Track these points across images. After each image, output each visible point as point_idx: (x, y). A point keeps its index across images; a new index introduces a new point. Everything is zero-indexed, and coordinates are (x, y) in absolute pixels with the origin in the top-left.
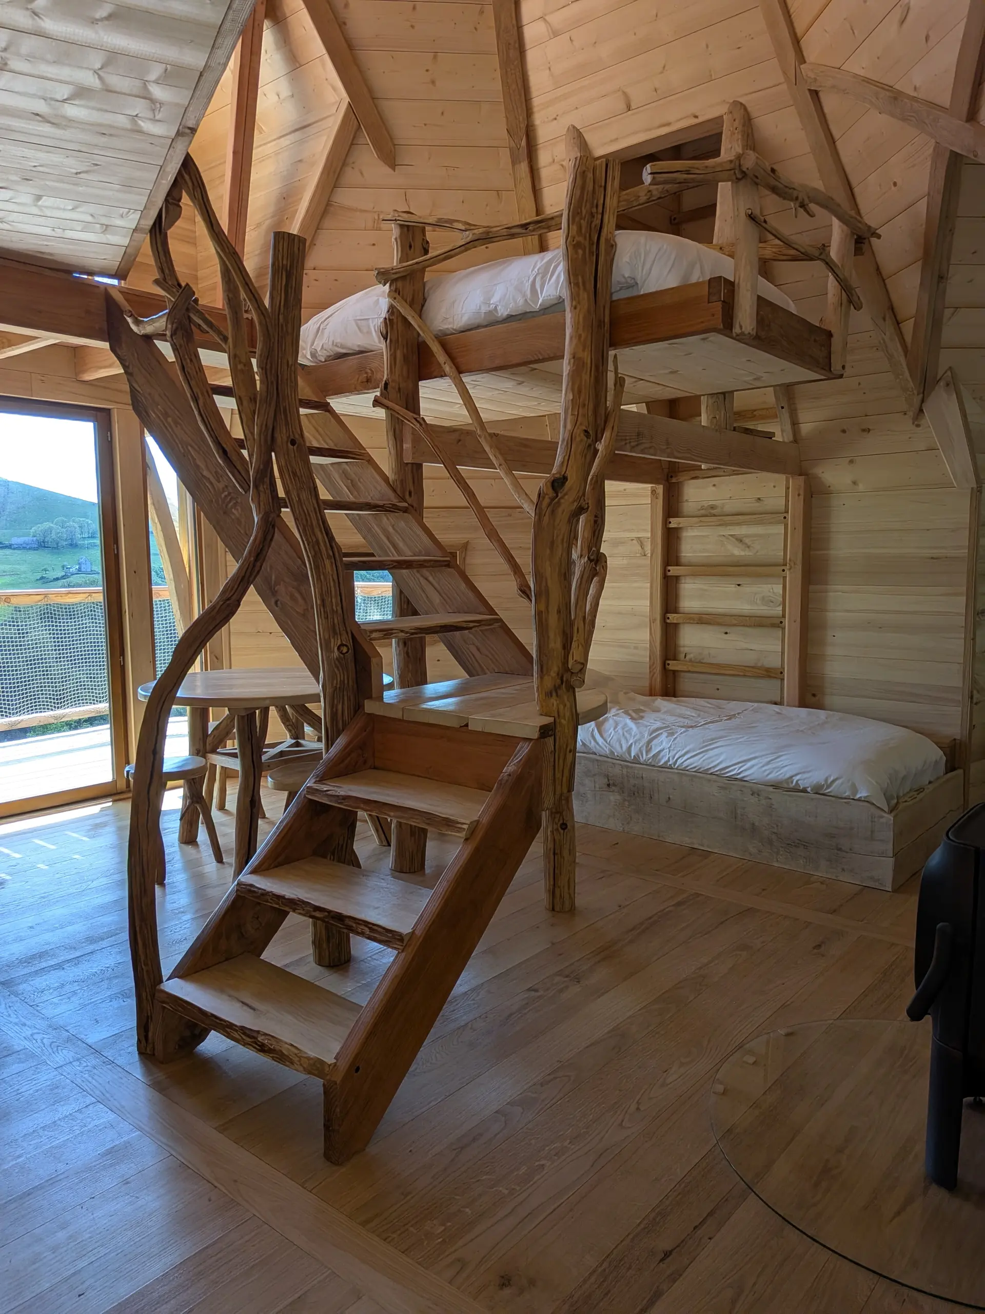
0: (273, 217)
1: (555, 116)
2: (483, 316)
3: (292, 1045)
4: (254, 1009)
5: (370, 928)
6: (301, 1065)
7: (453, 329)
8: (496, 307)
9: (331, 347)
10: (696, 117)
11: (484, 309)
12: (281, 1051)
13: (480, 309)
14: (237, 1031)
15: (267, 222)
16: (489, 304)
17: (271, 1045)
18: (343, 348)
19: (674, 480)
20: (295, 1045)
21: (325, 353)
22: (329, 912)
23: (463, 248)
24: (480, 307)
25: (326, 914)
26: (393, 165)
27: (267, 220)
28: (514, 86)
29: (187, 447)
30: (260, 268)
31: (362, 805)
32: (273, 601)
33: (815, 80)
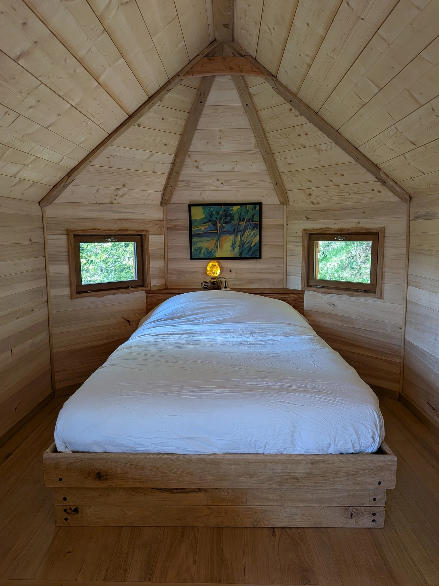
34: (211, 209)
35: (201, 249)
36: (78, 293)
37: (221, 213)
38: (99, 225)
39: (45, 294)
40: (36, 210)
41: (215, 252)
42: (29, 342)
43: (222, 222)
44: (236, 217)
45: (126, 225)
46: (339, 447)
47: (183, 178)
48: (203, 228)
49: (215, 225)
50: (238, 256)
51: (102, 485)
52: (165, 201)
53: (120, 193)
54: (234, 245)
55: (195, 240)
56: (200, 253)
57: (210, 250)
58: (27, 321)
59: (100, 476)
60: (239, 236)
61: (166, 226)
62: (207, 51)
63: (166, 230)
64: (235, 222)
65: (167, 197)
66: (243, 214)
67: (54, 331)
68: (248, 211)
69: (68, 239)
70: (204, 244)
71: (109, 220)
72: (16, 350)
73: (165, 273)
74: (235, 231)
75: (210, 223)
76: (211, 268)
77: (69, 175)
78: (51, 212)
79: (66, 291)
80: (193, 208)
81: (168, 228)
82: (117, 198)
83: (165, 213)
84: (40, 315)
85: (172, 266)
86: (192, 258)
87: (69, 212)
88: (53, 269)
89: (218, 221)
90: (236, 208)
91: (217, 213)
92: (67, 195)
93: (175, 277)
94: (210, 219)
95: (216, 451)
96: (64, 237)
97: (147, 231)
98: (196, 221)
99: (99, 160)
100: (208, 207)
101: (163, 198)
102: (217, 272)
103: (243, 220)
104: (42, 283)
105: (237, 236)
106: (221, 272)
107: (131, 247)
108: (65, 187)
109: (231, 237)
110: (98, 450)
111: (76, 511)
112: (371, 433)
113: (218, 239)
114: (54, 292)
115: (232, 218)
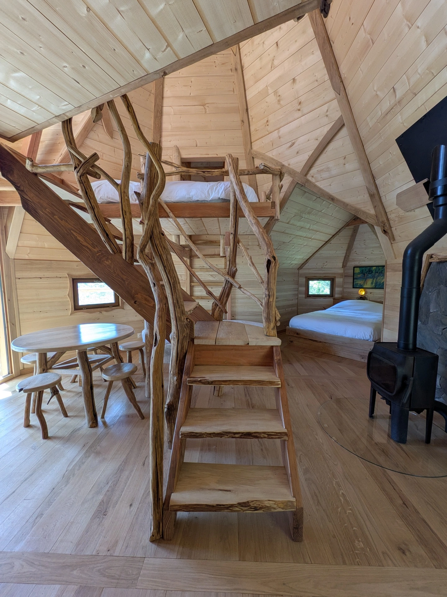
0: (50, 140)
1: (170, 140)
2: (186, 198)
3: (269, 500)
4: (230, 491)
5: (267, 434)
6: (279, 507)
7: (171, 201)
8: (192, 197)
9: (106, 198)
10: (217, 155)
11: (187, 196)
12: (266, 506)
13: (185, 196)
14: (236, 507)
15: (47, 142)
16: (190, 195)
17: (259, 505)
18: (112, 200)
19: (192, 258)
20: (271, 499)
21: (102, 201)
22: (242, 433)
23: (177, 173)
24: (185, 195)
25: (241, 434)
26: (112, 137)
27: (46, 141)
28: (157, 126)
29: (70, 231)
30: (42, 160)
31: (223, 383)
32: (133, 302)
33: (256, 155)
34: (363, 269)
35: (357, 284)
36: (307, 297)
37: (367, 270)
38: (316, 275)
39: (297, 296)
40: (297, 271)
41: (364, 285)
42: (290, 309)
43: (367, 273)
44: (374, 272)
45: (327, 275)
46: (358, 337)
47: (351, 257)
48: (359, 276)
49: (364, 275)
50: (374, 287)
51: (298, 336)
52: (344, 266)
53: (325, 264)
54: (373, 282)
55: (355, 280)
56: (357, 286)
57: (361, 284)
58: (291, 303)
59: (297, 334)
60: (375, 279)
61: (344, 275)
62: (354, 218)
63: (344, 277)
64: (373, 274)
65: (344, 264)
66: (377, 270)
67: (299, 308)
68: (379, 269)
69: (306, 280)
70: (359, 282)
71: (320, 274)
72: (286, 309)
73: (342, 293)
74: (373, 277)
75: (362, 274)
76: (360, 291)
77: (307, 261)
78: (301, 271)
79: (304, 296)
80: (355, 268)
81: (345, 276)
82: (324, 266)
83: (344, 271)
84: (295, 302)
85: (345, 290)
86: (353, 288)
87: (307, 271)
88: (300, 289)
89: (366, 273)
90: (374, 268)
91: (366, 270)
92: (306, 266)
93: (346, 294)
94: (362, 272)
95: (325, 332)
96: (305, 279)
97: (335, 277)
98: (356, 273)
99: (317, 255)
100: (362, 268)
101: (343, 265)
102: (363, 293)
103: (377, 273)
104: (296, 292)
105: (374, 279)
106: (365, 293)
107: (328, 282)
108: (305, 264)
109: (371, 280)
110: (298, 328)
111: (292, 342)
112: (369, 335)
113: (365, 280)
114: (300, 296)
115: (372, 272)
